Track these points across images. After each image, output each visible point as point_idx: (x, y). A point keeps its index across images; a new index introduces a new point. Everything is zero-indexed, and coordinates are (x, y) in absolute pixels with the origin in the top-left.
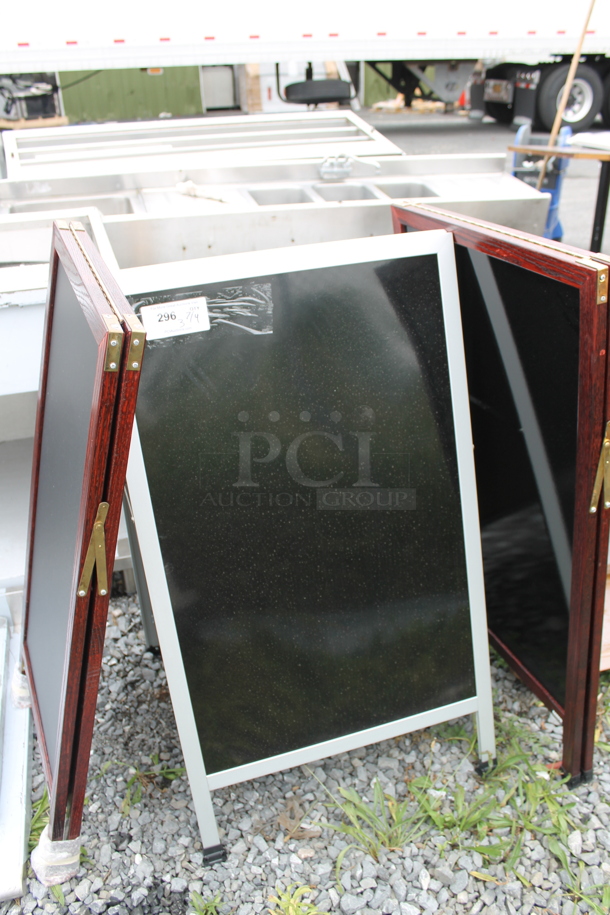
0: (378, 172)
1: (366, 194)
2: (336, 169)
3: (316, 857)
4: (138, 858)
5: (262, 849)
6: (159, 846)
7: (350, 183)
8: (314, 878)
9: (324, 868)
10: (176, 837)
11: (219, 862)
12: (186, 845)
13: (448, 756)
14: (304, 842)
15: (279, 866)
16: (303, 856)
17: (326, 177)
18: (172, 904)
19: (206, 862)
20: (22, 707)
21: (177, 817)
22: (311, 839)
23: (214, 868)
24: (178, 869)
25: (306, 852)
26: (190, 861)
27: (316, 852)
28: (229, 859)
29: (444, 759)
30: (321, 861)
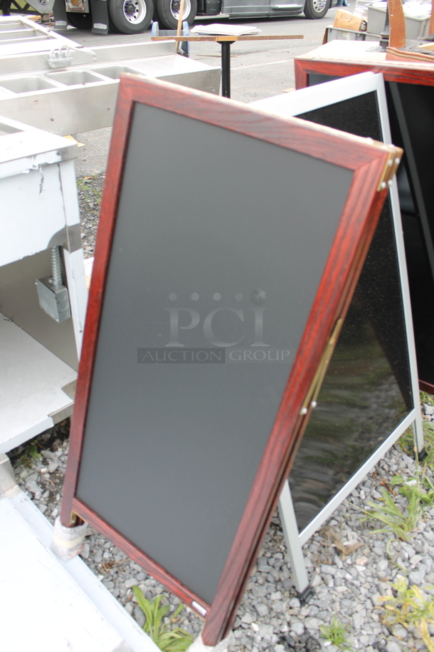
0: (95, 59)
1: (87, 78)
2: (61, 59)
3: (370, 560)
4: (255, 627)
5: (333, 573)
6: (263, 609)
7: (70, 70)
8: (382, 574)
9: (383, 564)
10: (268, 596)
11: (311, 598)
12: (280, 597)
13: (394, 457)
14: (354, 555)
15: (354, 579)
16: (362, 564)
17: (53, 66)
18: (307, 643)
19: (303, 603)
20: (72, 557)
21: (256, 582)
22: (356, 551)
23: (310, 603)
24: (288, 618)
25: (362, 560)
26: (291, 608)
27: (367, 557)
28: (317, 591)
29: (393, 460)
30: (377, 561)
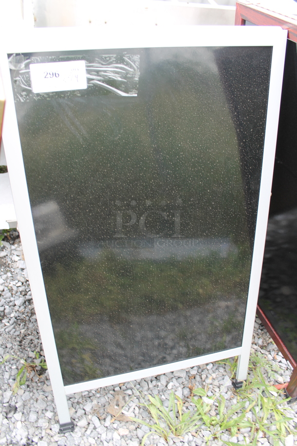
3: (129, 435)
4: (19, 424)
5: (96, 426)
6: (33, 417)
10: (44, 411)
11: (69, 432)
12: (50, 417)
14: (123, 423)
15: (106, 439)
16: (121, 434)
19: (61, 431)
21: (46, 397)
22: (127, 422)
23: (66, 435)
24: (43, 434)
25: (123, 431)
26: (51, 429)
27: (130, 432)
28: (75, 431)
29: (214, 375)
30: (133, 439)
